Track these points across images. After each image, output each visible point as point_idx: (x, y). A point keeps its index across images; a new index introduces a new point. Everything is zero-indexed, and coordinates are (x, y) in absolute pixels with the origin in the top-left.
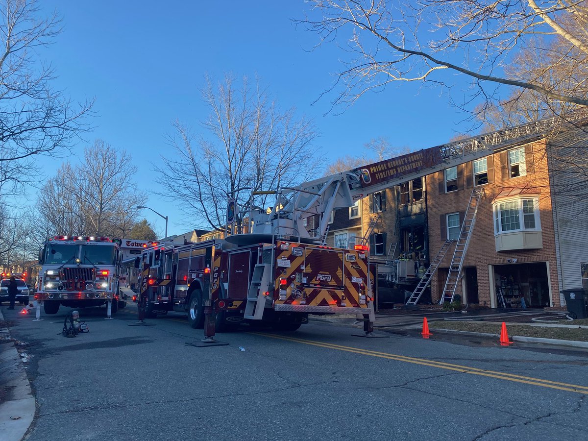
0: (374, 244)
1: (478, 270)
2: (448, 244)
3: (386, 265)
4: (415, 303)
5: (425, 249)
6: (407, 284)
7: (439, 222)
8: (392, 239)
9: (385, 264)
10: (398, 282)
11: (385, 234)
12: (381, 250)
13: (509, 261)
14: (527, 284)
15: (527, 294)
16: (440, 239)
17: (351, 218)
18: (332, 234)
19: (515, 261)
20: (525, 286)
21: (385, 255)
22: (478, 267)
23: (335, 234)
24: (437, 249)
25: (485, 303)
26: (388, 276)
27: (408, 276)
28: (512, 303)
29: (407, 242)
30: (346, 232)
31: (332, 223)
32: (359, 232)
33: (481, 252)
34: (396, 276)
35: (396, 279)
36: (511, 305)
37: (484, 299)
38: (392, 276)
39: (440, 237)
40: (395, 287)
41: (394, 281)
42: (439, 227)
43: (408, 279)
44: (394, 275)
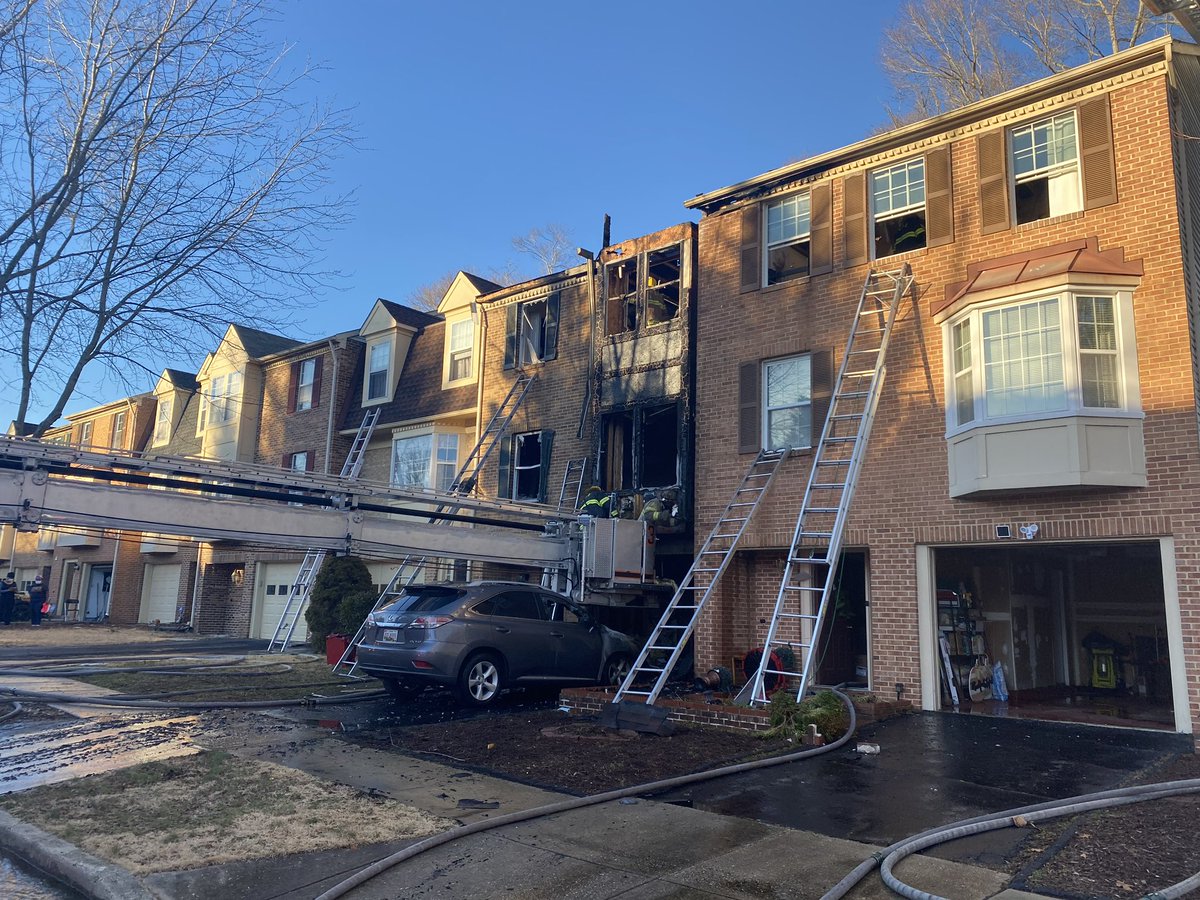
0: (512, 466)
1: (875, 562)
2: (766, 464)
3: (544, 535)
4: (651, 697)
5: (679, 483)
6: (613, 603)
7: (735, 389)
8: (567, 449)
9: (541, 529)
10: (580, 596)
11: (550, 435)
12: (531, 486)
13: (1003, 531)
14: (1005, 616)
15: (1005, 648)
16: (734, 449)
17: (446, 384)
18: (386, 436)
19: (1030, 531)
20: (997, 622)
21: (544, 500)
22: (875, 552)
23: (396, 436)
24: (723, 483)
25: (900, 688)
26: (550, 574)
27: (618, 574)
28: (974, 688)
29: (616, 460)
30: (432, 429)
31: (391, 400)
32: (468, 430)
33: (890, 495)
34: (577, 572)
35: (576, 587)
36: (972, 692)
37: (897, 675)
38: (563, 573)
39: (736, 439)
40: (570, 617)
41: (566, 594)
42: (735, 407)
43: (618, 587)
44: (570, 568)
